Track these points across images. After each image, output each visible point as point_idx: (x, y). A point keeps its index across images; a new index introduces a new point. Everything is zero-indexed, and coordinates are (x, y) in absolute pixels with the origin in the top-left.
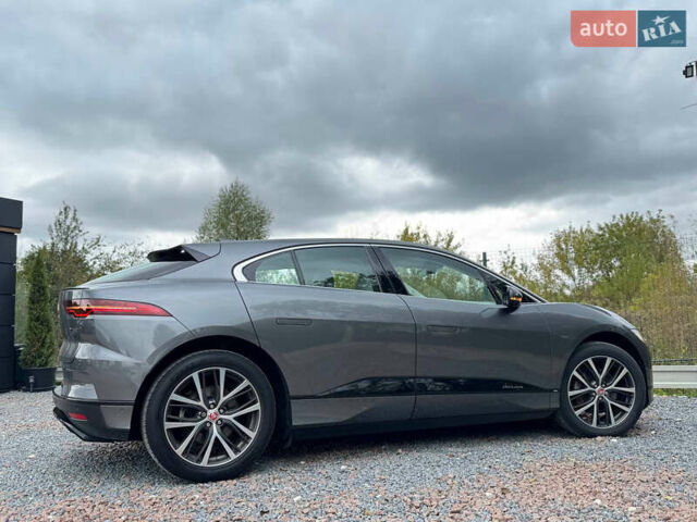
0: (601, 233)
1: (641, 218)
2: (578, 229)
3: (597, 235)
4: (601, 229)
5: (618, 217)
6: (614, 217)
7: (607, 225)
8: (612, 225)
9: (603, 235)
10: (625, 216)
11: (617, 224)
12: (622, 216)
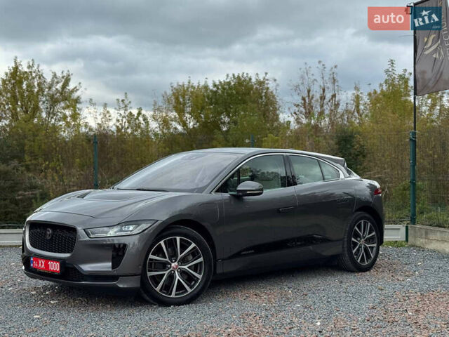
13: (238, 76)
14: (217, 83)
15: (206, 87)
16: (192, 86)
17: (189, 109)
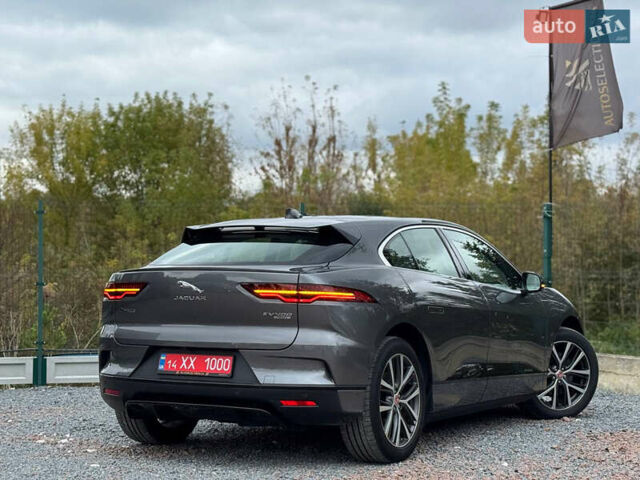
0: (111, 120)
1: (180, 104)
2: (75, 110)
3: (106, 124)
4: (112, 113)
5: (142, 96)
6: (136, 95)
7: (121, 107)
8: (131, 109)
9: (114, 125)
10: (153, 96)
11: (139, 109)
12: (148, 96)
13: (157, 97)
14: (116, 109)
15: (96, 116)
16: (70, 114)
17: (61, 156)
